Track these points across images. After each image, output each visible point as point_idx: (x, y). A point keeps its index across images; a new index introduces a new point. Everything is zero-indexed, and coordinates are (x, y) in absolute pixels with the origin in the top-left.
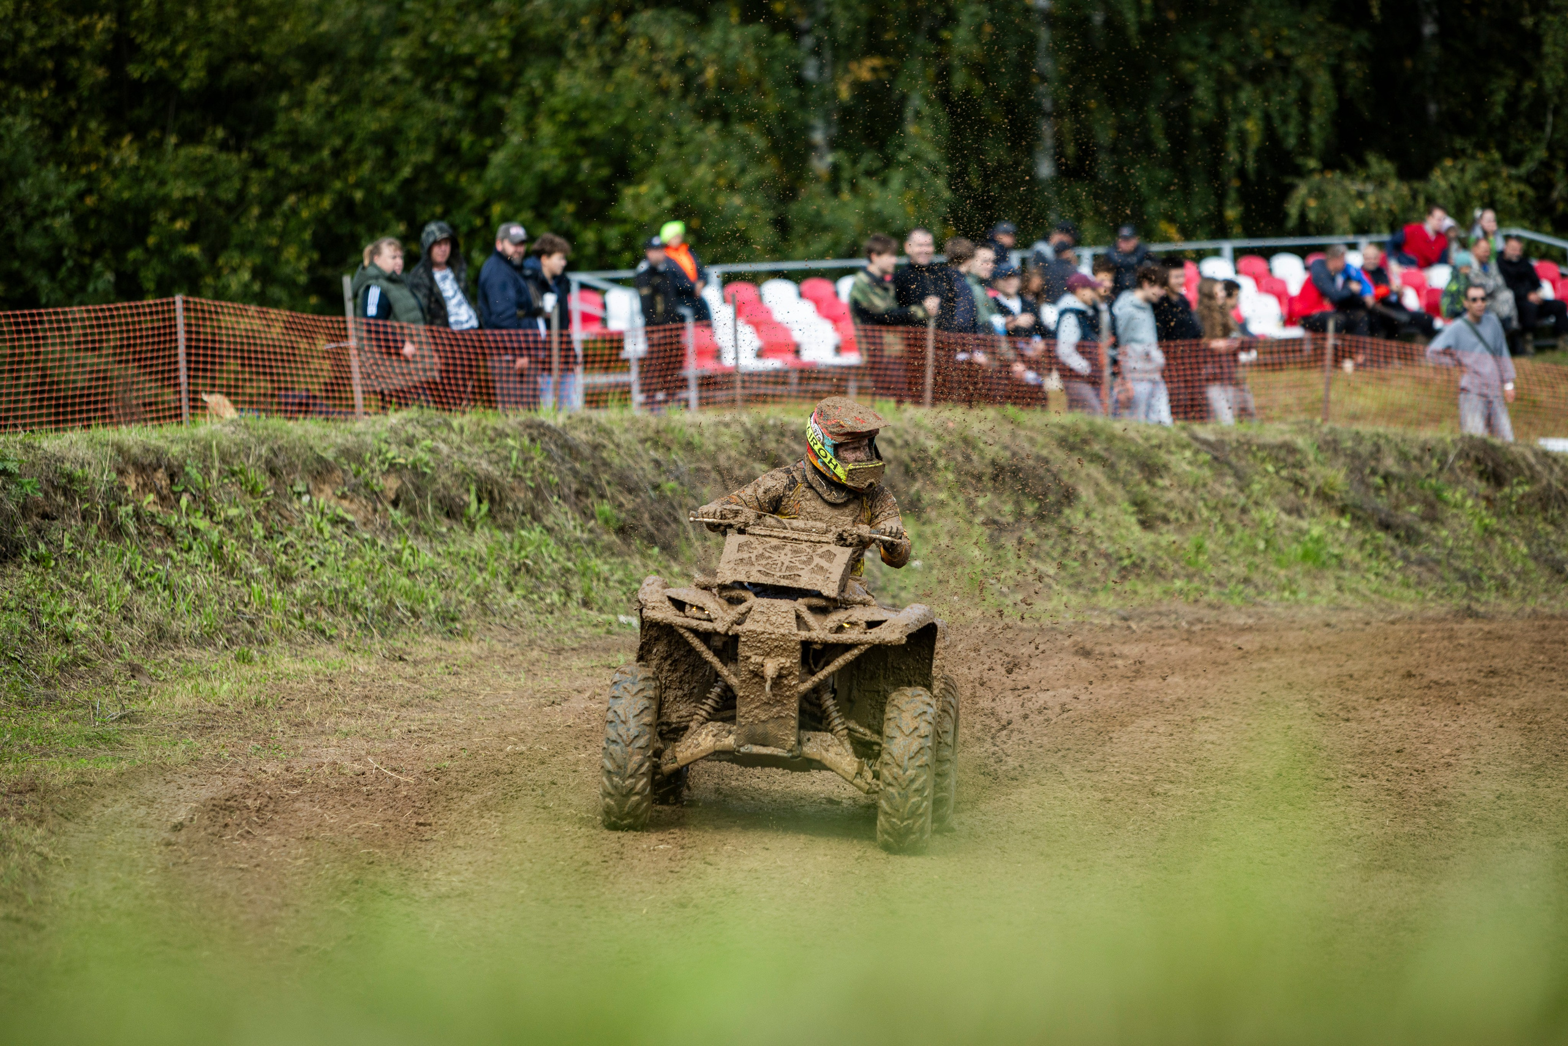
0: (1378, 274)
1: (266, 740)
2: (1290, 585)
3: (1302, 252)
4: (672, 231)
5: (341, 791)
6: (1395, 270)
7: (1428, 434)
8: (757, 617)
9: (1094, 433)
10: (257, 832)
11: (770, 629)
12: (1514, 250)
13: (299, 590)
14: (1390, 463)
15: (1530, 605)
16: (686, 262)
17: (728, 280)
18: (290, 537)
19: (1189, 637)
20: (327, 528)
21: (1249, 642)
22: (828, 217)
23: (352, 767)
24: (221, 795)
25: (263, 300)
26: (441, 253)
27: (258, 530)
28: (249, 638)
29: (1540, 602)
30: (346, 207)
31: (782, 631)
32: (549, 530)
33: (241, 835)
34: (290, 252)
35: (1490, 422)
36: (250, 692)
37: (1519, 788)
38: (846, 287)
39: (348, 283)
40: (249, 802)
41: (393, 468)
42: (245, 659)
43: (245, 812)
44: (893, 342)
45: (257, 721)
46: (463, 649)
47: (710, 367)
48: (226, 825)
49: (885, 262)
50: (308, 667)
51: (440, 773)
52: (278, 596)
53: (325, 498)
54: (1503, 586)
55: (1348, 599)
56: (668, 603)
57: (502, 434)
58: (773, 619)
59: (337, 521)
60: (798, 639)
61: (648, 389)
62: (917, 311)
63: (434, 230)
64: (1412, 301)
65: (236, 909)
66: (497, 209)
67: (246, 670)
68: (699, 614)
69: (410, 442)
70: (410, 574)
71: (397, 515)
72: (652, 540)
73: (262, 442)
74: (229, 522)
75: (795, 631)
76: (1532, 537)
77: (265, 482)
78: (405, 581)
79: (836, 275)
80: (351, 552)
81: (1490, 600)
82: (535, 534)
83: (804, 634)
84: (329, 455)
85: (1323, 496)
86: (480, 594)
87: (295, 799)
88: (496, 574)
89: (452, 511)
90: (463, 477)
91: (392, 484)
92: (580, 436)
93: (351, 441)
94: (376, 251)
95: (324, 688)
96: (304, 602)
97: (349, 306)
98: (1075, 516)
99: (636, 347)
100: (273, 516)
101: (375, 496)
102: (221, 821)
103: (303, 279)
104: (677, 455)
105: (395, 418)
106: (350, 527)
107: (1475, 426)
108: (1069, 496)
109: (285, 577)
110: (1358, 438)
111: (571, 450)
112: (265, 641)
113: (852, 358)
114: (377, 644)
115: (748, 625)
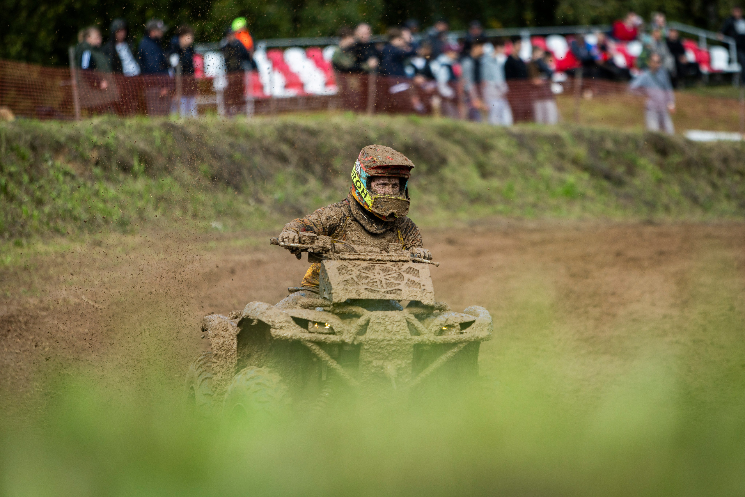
0: (603, 47)
1: (30, 286)
2: (557, 208)
3: (565, 36)
4: (239, 24)
5: (68, 313)
6: (612, 46)
7: (630, 130)
8: (375, 327)
9: (456, 129)
10: (25, 333)
11: (388, 337)
12: (673, 35)
13: (47, 209)
14: (609, 145)
15: (682, 218)
16: (246, 40)
17: (268, 49)
18: (42, 182)
19: (505, 234)
20: (61, 178)
21: (536, 237)
22: (319, 17)
23: (73, 300)
24: (6, 314)
25: (29, 60)
26: (121, 35)
27: (26, 178)
28: (21, 234)
29: (686, 217)
30: (71, 11)
31: (398, 337)
32: (176, 179)
33: (17, 336)
34: (42, 35)
35: (662, 124)
36: (21, 262)
37: (675, 312)
38: (329, 54)
39: (72, 52)
40: (21, 318)
41: (95, 146)
42: (18, 244)
43: (19, 324)
44: (354, 82)
45: (25, 277)
46: (130, 240)
47: (258, 94)
48: (9, 331)
49: (348, 41)
50: (51, 249)
51: (119, 303)
52: (36, 213)
53: (60, 162)
54: (667, 209)
55: (587, 215)
56: (293, 323)
57: (150, 129)
58: (389, 327)
59: (66, 174)
60: (412, 343)
61: (227, 106)
62: (365, 66)
63: (117, 23)
64: (620, 61)
65: (14, 373)
66: (150, 13)
67: (19, 250)
68: (321, 329)
69: (104, 133)
70: (104, 201)
71: (97, 171)
72: (228, 183)
73: (27, 132)
74: (11, 175)
75: (409, 336)
76: (682, 183)
77: (29, 154)
78: (101, 205)
79: (323, 47)
80: (73, 190)
81: (660, 216)
82: (167, 180)
83: (417, 339)
84: (63, 139)
85: (575, 162)
86: (141, 212)
87: (44, 317)
88: (148, 201)
89: (126, 168)
90: (132, 151)
91: (94, 155)
92: (192, 130)
93: (73, 132)
94: (86, 35)
95: (59, 260)
96: (50, 216)
97: (73, 63)
98: (446, 172)
99: (221, 84)
100: (34, 172)
101: (85, 161)
102: (6, 328)
103: (48, 49)
104: (242, 141)
105: (96, 120)
106: (73, 177)
107: (653, 125)
108: (443, 161)
109: (39, 203)
110: (593, 132)
111: (186, 137)
112: (29, 236)
113: (332, 90)
114: (87, 237)
115: (370, 335)
